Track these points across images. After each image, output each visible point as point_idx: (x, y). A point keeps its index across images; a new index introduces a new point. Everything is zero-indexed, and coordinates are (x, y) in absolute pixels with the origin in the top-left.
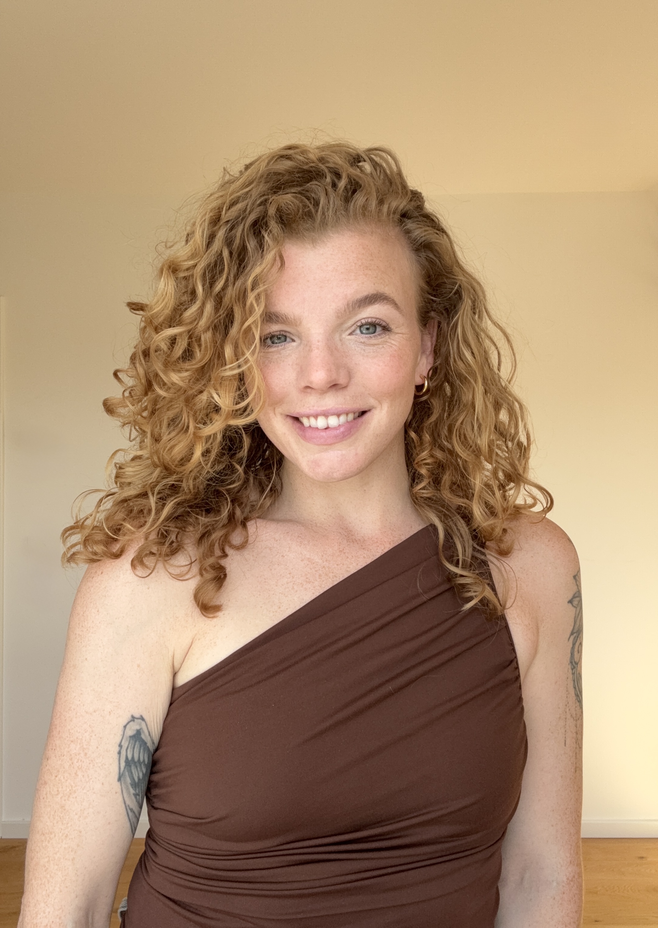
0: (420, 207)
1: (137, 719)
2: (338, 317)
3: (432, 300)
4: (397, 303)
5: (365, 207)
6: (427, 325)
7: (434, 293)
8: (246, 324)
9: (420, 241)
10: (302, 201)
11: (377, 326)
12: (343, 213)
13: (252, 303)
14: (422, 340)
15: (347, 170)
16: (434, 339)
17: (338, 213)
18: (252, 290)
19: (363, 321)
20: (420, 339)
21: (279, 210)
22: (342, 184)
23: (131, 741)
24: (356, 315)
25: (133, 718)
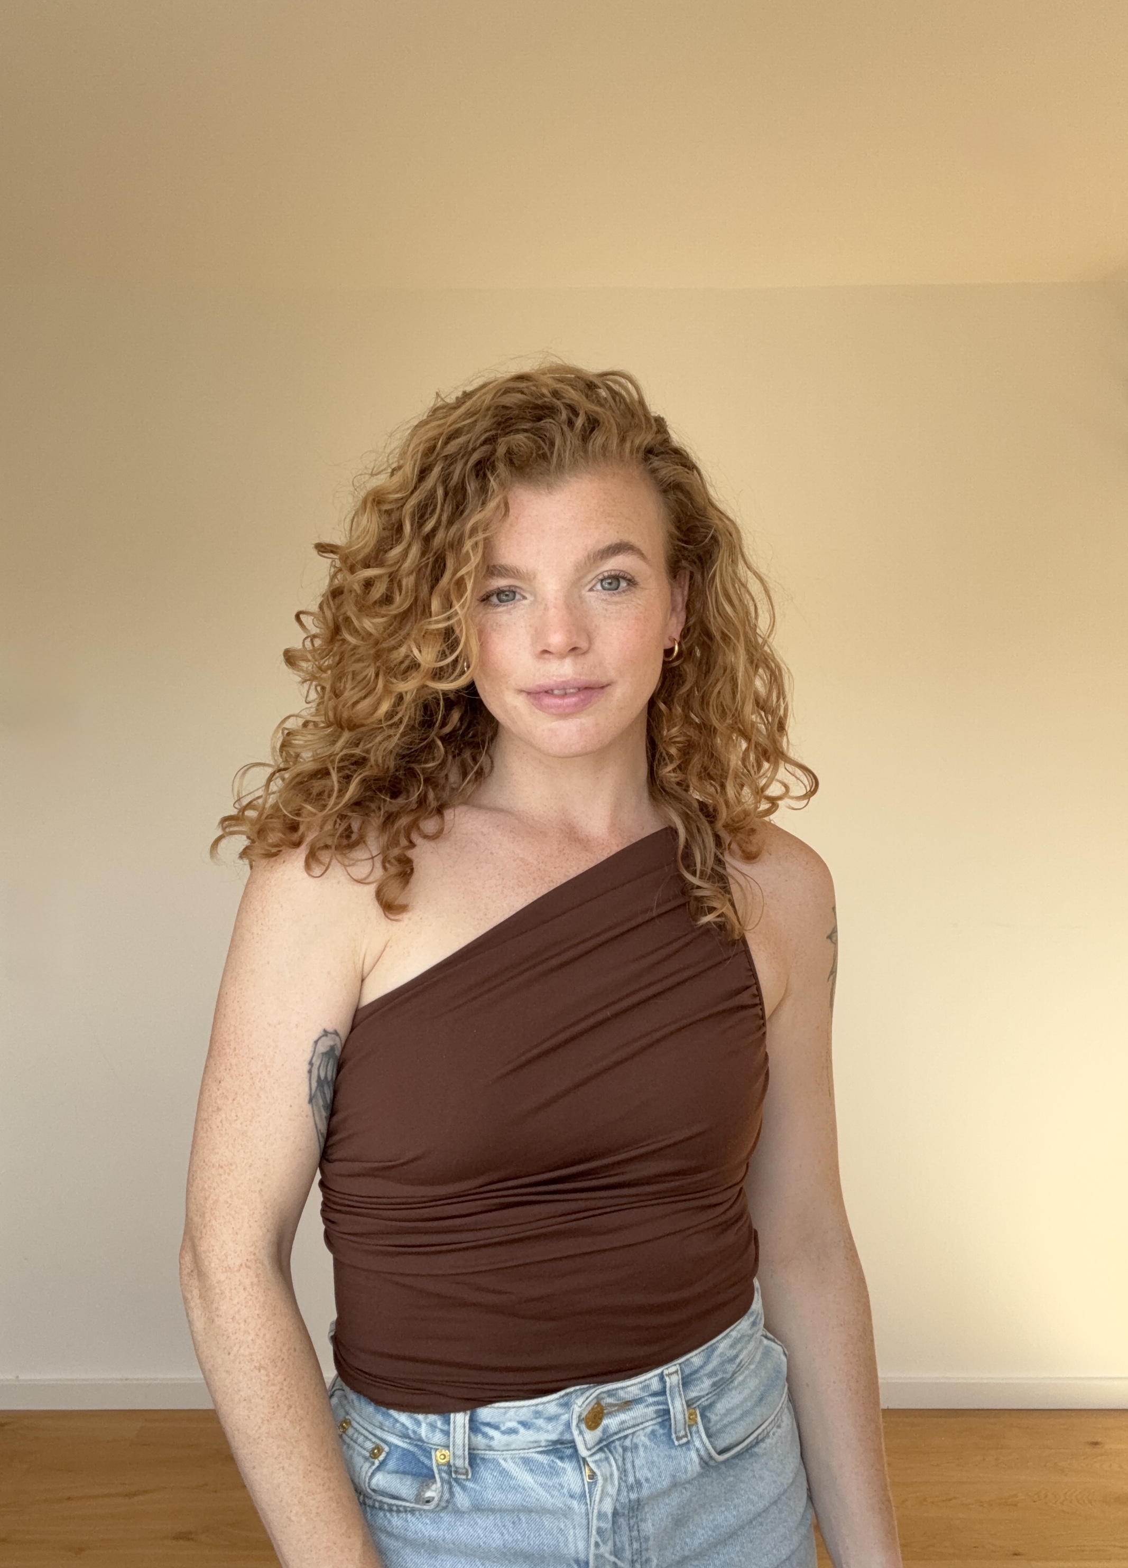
0: (666, 441)
1: (331, 1033)
2: (577, 570)
3: (683, 547)
4: (644, 552)
5: (604, 447)
6: (678, 577)
7: (685, 539)
8: (459, 574)
9: (668, 482)
10: (535, 442)
11: (620, 579)
12: (582, 454)
13: (468, 552)
14: (672, 594)
15: (586, 405)
16: (686, 593)
17: (576, 455)
18: (470, 537)
19: (606, 574)
20: (669, 594)
21: (509, 452)
22: (579, 422)
23: (324, 1059)
24: (598, 567)
25: (326, 1033)
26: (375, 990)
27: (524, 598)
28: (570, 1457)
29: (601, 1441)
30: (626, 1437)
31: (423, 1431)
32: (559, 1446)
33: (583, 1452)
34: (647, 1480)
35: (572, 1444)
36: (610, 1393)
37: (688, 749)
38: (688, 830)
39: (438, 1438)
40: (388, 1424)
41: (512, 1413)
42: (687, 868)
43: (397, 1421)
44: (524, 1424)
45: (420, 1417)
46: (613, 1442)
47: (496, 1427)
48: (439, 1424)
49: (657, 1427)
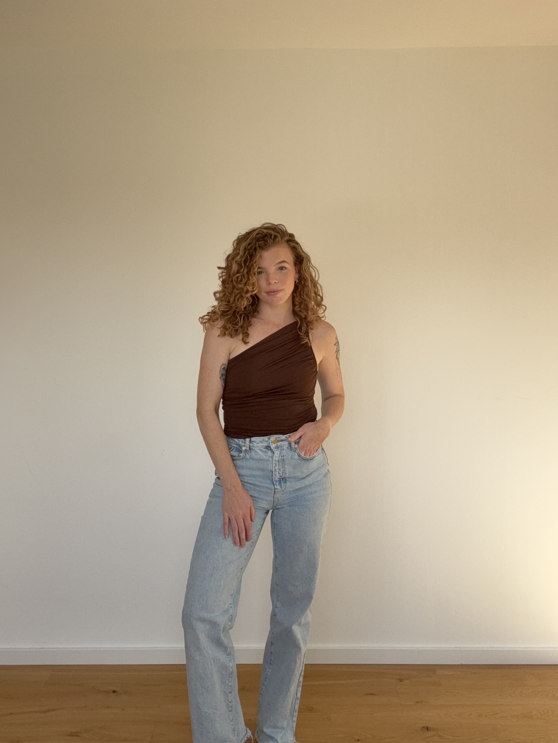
4: (288, 262)
5: (278, 241)
10: (264, 242)
11: (283, 268)
12: (274, 243)
15: (274, 233)
20: (294, 270)
24: (278, 266)
25: (223, 364)
26: (233, 356)
27: (264, 273)
28: (270, 450)
29: (276, 447)
30: (281, 447)
31: (240, 443)
32: (267, 447)
33: (272, 448)
34: (286, 455)
35: (270, 447)
36: (279, 438)
37: (300, 304)
38: (300, 323)
39: (243, 444)
40: (233, 442)
41: (258, 440)
42: (299, 330)
43: (235, 441)
44: (261, 442)
45: (240, 440)
46: (279, 447)
47: (255, 442)
48: (244, 441)
49: (288, 446)
